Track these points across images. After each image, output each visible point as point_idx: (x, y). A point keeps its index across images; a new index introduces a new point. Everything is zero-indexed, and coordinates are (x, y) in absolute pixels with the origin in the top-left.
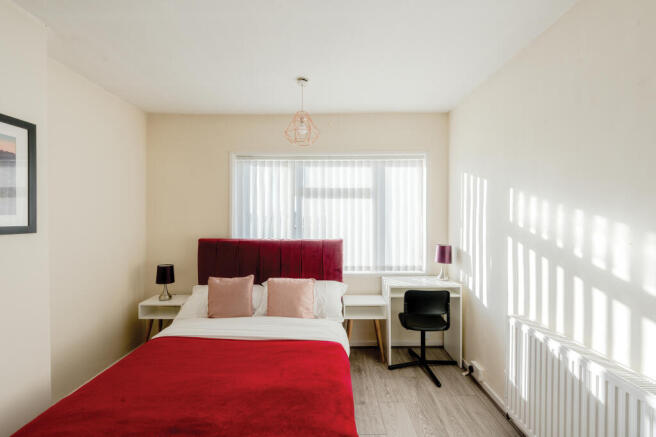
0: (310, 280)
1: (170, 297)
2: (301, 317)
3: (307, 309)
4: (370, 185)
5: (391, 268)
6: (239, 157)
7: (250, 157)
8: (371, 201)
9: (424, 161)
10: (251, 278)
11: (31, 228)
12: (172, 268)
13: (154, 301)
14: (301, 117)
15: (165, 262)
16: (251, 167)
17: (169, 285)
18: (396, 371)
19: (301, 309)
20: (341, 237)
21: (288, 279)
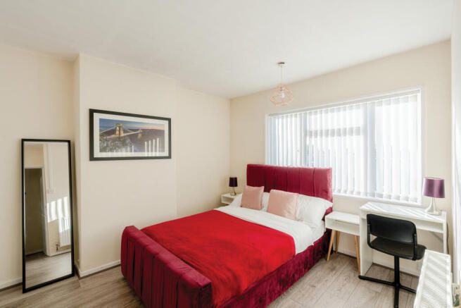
0: (296, 194)
1: (235, 194)
2: (284, 216)
3: (289, 212)
4: (361, 124)
5: (381, 196)
6: (270, 115)
7: (277, 114)
8: (362, 137)
9: (419, 95)
10: (263, 188)
11: (169, 157)
12: (236, 179)
13: (228, 195)
14: (280, 88)
15: (233, 176)
16: (277, 120)
17: (235, 188)
18: (365, 282)
19: (285, 211)
20: (331, 166)
21: (283, 192)
